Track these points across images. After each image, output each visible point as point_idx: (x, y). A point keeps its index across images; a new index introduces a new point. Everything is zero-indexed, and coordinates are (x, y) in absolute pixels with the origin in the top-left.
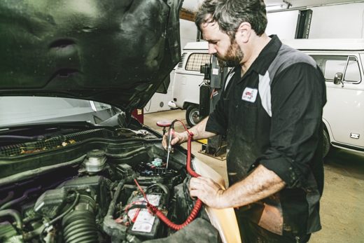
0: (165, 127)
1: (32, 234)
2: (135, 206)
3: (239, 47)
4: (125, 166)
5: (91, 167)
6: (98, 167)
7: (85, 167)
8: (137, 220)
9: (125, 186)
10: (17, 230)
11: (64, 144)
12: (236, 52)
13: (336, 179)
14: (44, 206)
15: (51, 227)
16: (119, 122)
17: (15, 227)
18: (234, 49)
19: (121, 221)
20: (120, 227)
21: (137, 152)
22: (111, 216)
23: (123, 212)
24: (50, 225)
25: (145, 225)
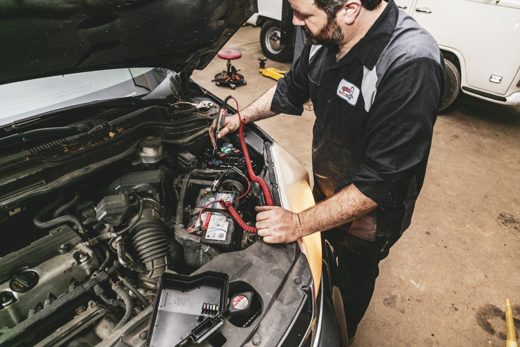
0: (229, 60)
1: (98, 239)
2: (206, 210)
3: (339, 29)
4: (189, 156)
5: (146, 158)
6: (155, 158)
7: (139, 158)
8: (210, 226)
9: (191, 181)
10: (80, 235)
11: (112, 134)
12: (333, 33)
13: (456, 137)
14: (107, 216)
15: (120, 238)
16: (172, 88)
17: (77, 231)
18: (332, 30)
19: (193, 230)
20: (193, 238)
21: (201, 135)
22: (182, 225)
23: (192, 216)
24: (118, 236)
25: (218, 233)
